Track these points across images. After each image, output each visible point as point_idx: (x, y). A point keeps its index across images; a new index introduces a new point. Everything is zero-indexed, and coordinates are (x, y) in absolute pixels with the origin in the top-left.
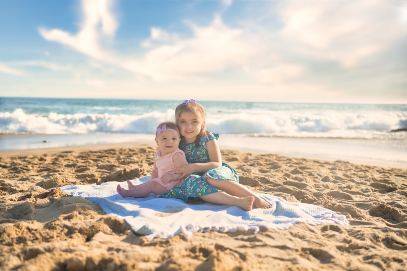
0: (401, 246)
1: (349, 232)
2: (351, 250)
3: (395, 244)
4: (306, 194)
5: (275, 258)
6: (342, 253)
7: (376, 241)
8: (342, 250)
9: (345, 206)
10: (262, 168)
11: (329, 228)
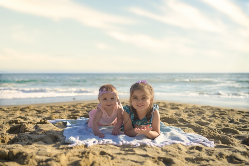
0: (238, 161)
1: (207, 151)
2: (195, 161)
3: (235, 160)
4: (203, 129)
5: (132, 161)
6: (187, 162)
7: (220, 157)
8: (189, 160)
9: (222, 136)
10: (191, 114)
11: (195, 148)
